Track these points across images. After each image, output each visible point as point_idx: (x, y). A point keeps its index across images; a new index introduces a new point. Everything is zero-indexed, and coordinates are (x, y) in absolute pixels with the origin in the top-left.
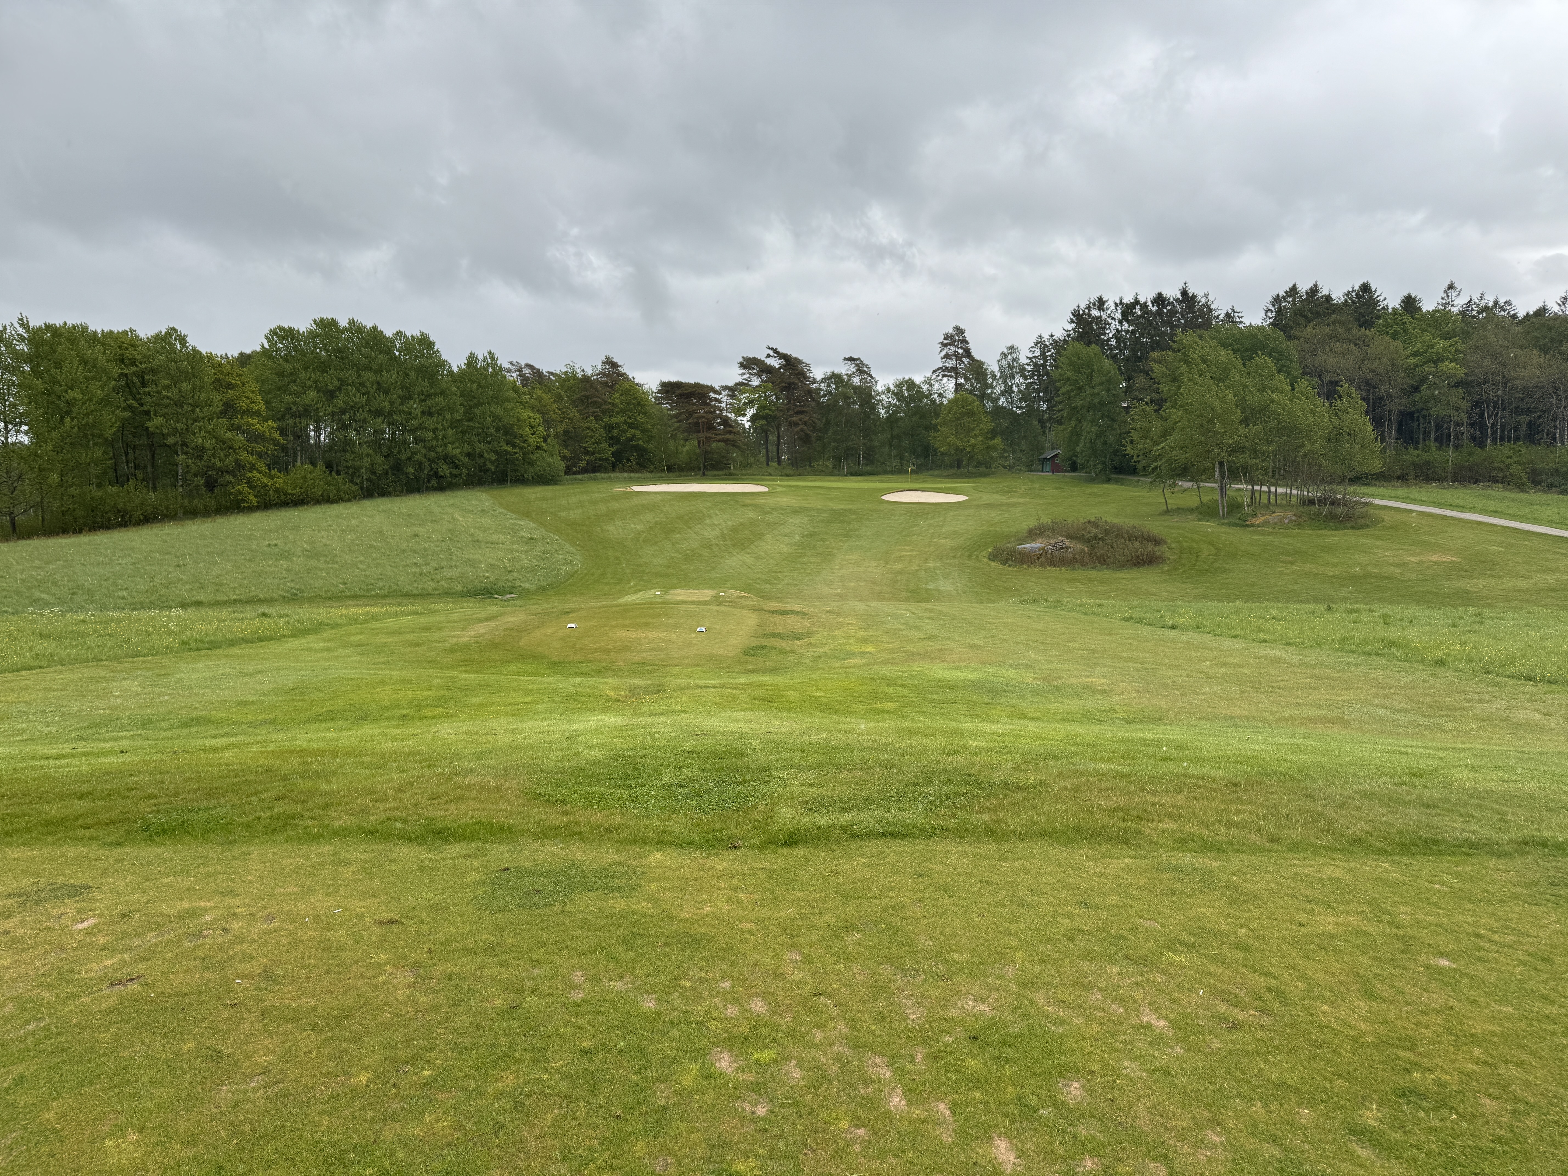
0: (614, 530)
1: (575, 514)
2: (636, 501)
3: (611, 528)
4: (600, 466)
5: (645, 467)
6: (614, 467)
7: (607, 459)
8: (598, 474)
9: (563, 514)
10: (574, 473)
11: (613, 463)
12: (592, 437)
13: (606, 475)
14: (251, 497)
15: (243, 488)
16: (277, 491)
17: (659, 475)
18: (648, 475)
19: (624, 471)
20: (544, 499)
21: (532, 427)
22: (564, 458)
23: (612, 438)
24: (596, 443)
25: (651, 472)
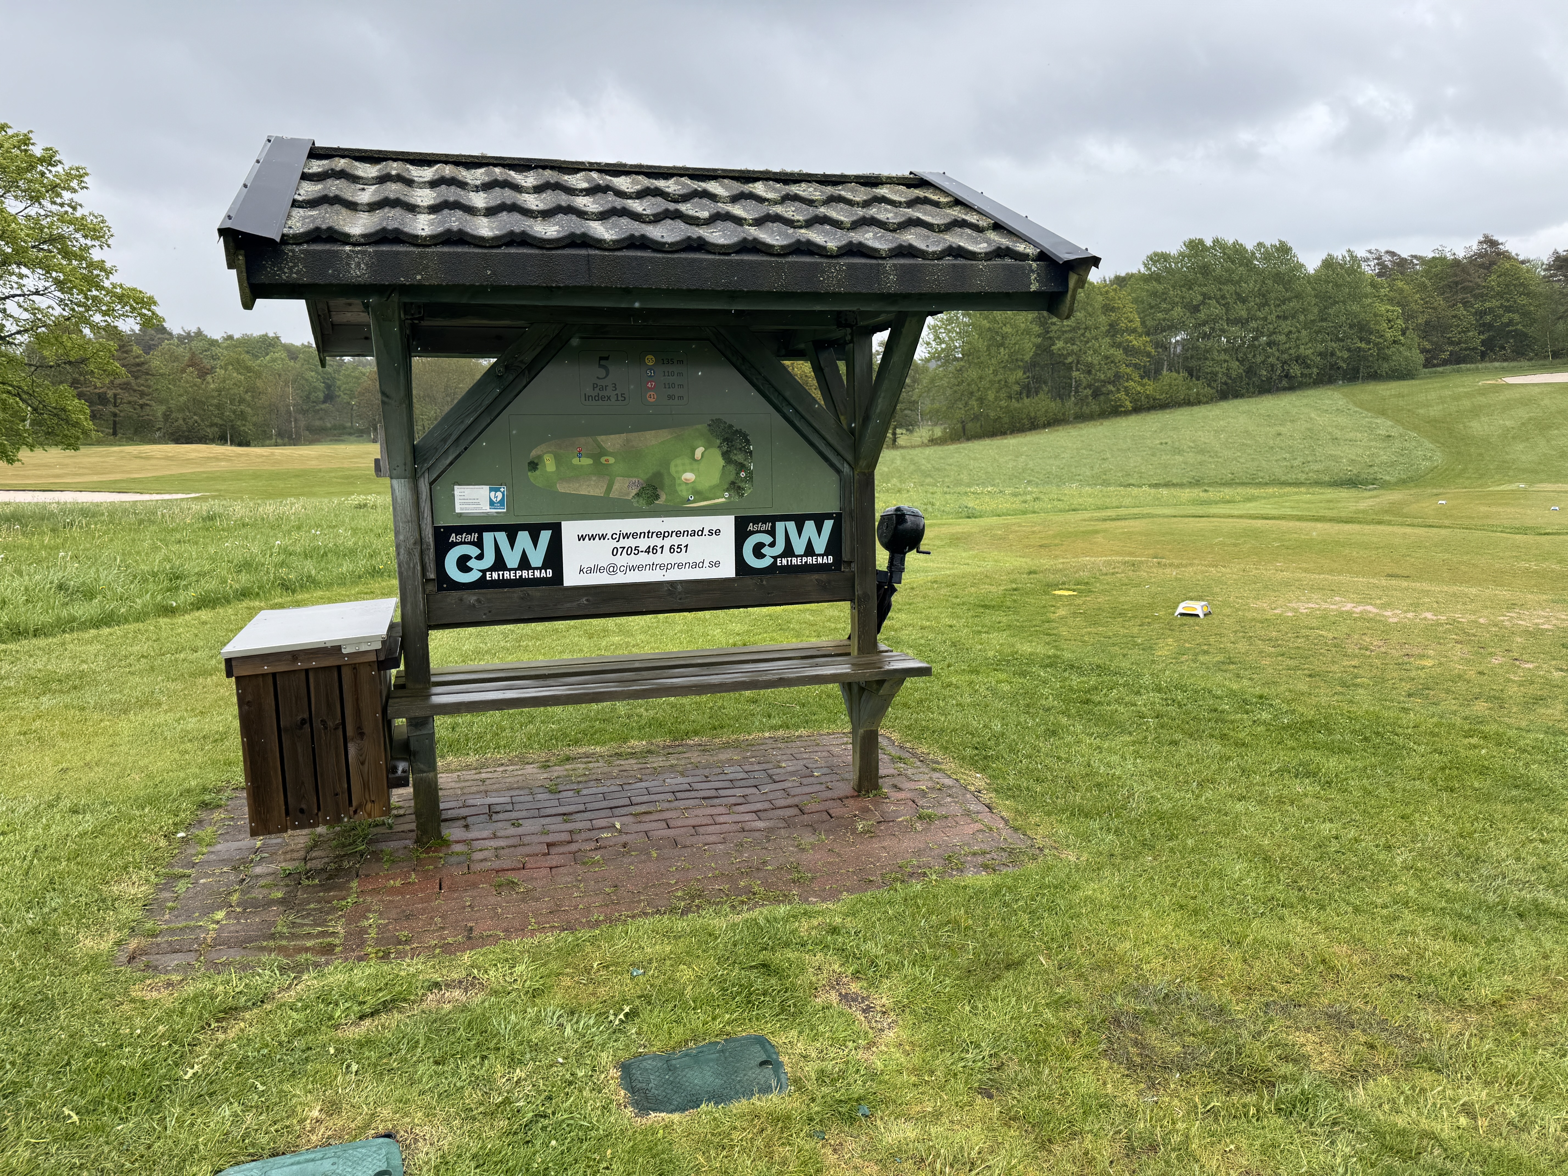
0: (1478, 427)
1: (1435, 411)
2: (1507, 394)
3: (1474, 424)
4: (1466, 357)
5: (1523, 354)
6: (1483, 356)
7: (1475, 349)
8: (1462, 366)
9: (1421, 411)
10: (1434, 366)
11: (1482, 352)
12: (1458, 326)
13: (1473, 366)
14: (1128, 403)
15: (1122, 395)
16: (1147, 397)
17: (1541, 362)
18: (1527, 363)
19: (1495, 360)
20: (1401, 396)
21: (1389, 321)
22: (1423, 351)
23: (1484, 325)
24: (1464, 332)
25: (1530, 359)
